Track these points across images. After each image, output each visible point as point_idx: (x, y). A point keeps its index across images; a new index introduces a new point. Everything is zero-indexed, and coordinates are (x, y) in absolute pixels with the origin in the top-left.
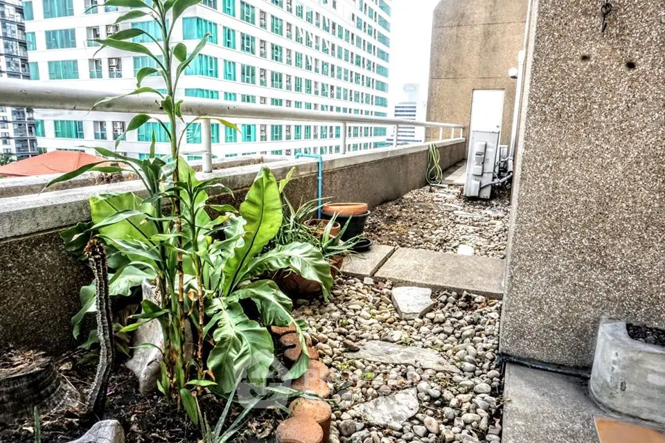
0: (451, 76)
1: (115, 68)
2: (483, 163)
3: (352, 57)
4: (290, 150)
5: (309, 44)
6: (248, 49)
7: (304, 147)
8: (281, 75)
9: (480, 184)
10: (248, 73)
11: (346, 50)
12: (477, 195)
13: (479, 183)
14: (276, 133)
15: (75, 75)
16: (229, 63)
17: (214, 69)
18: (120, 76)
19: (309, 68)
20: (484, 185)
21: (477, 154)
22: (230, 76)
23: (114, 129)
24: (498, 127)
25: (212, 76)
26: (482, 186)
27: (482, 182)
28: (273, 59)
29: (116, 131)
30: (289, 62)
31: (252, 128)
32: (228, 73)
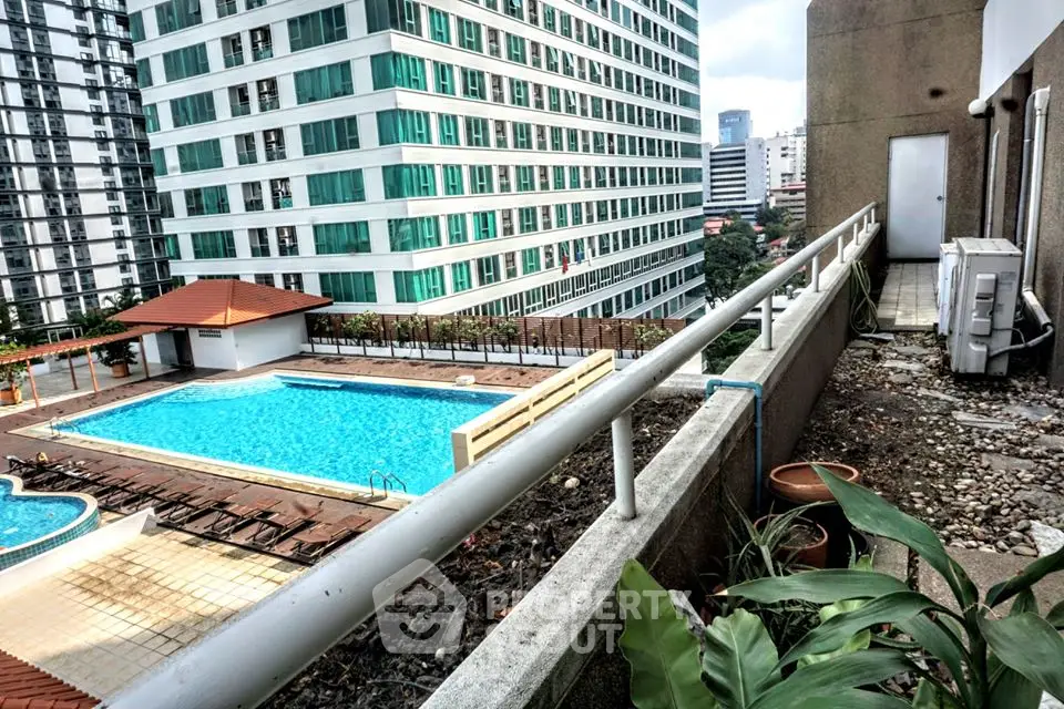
0: (847, 119)
1: (274, 145)
2: (991, 313)
3: (638, 84)
4: (551, 246)
5: (568, 72)
6: (474, 93)
7: (573, 238)
8: (528, 126)
9: (989, 350)
10: (476, 129)
11: (628, 74)
12: (983, 371)
13: (984, 349)
14: (528, 220)
15: (217, 162)
16: (447, 118)
17: (424, 131)
18: (283, 156)
19: (571, 109)
20: (996, 352)
21: (978, 298)
22: (449, 139)
23: (279, 238)
24: (939, 198)
25: (422, 142)
26: (992, 354)
27: (992, 347)
28: (514, 103)
29: (284, 241)
30: (539, 105)
31: (490, 217)
32: (447, 133)
